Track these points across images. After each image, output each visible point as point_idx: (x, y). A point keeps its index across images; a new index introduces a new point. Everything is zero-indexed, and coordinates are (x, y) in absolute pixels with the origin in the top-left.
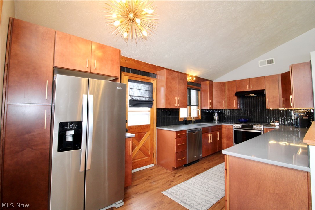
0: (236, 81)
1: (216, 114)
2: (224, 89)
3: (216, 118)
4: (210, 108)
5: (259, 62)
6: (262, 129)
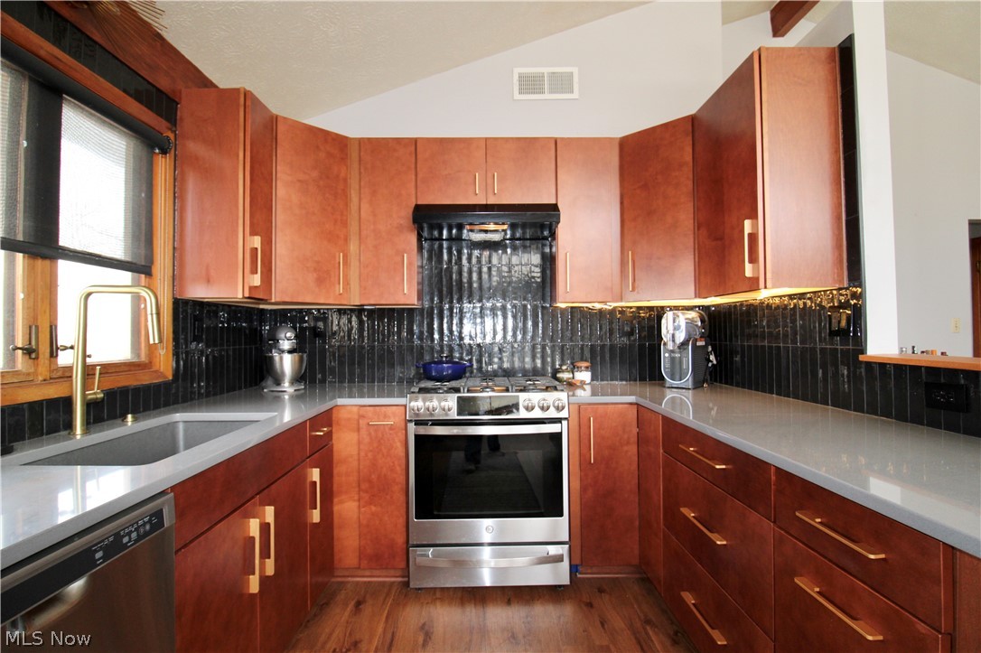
0: (415, 141)
1: (286, 340)
2: (345, 180)
3: (287, 363)
4: (252, 288)
5: (516, 77)
6: (564, 414)
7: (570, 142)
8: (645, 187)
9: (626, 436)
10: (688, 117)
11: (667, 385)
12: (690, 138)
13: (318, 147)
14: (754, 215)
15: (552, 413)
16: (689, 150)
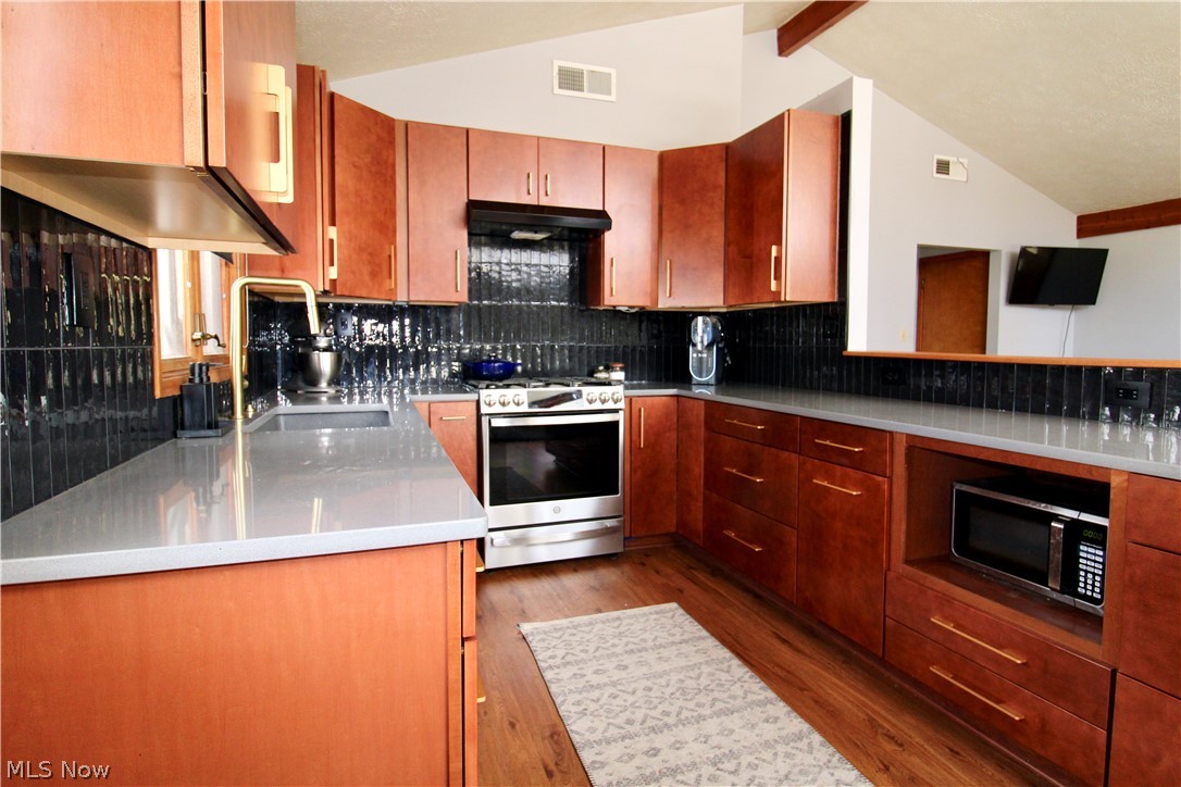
0: (467, 131)
3: (325, 363)
5: (555, 70)
6: (621, 405)
7: (616, 148)
8: (683, 202)
9: (668, 424)
10: (723, 144)
11: (694, 382)
12: (724, 164)
13: (369, 129)
14: (779, 243)
15: (610, 405)
16: (723, 174)
